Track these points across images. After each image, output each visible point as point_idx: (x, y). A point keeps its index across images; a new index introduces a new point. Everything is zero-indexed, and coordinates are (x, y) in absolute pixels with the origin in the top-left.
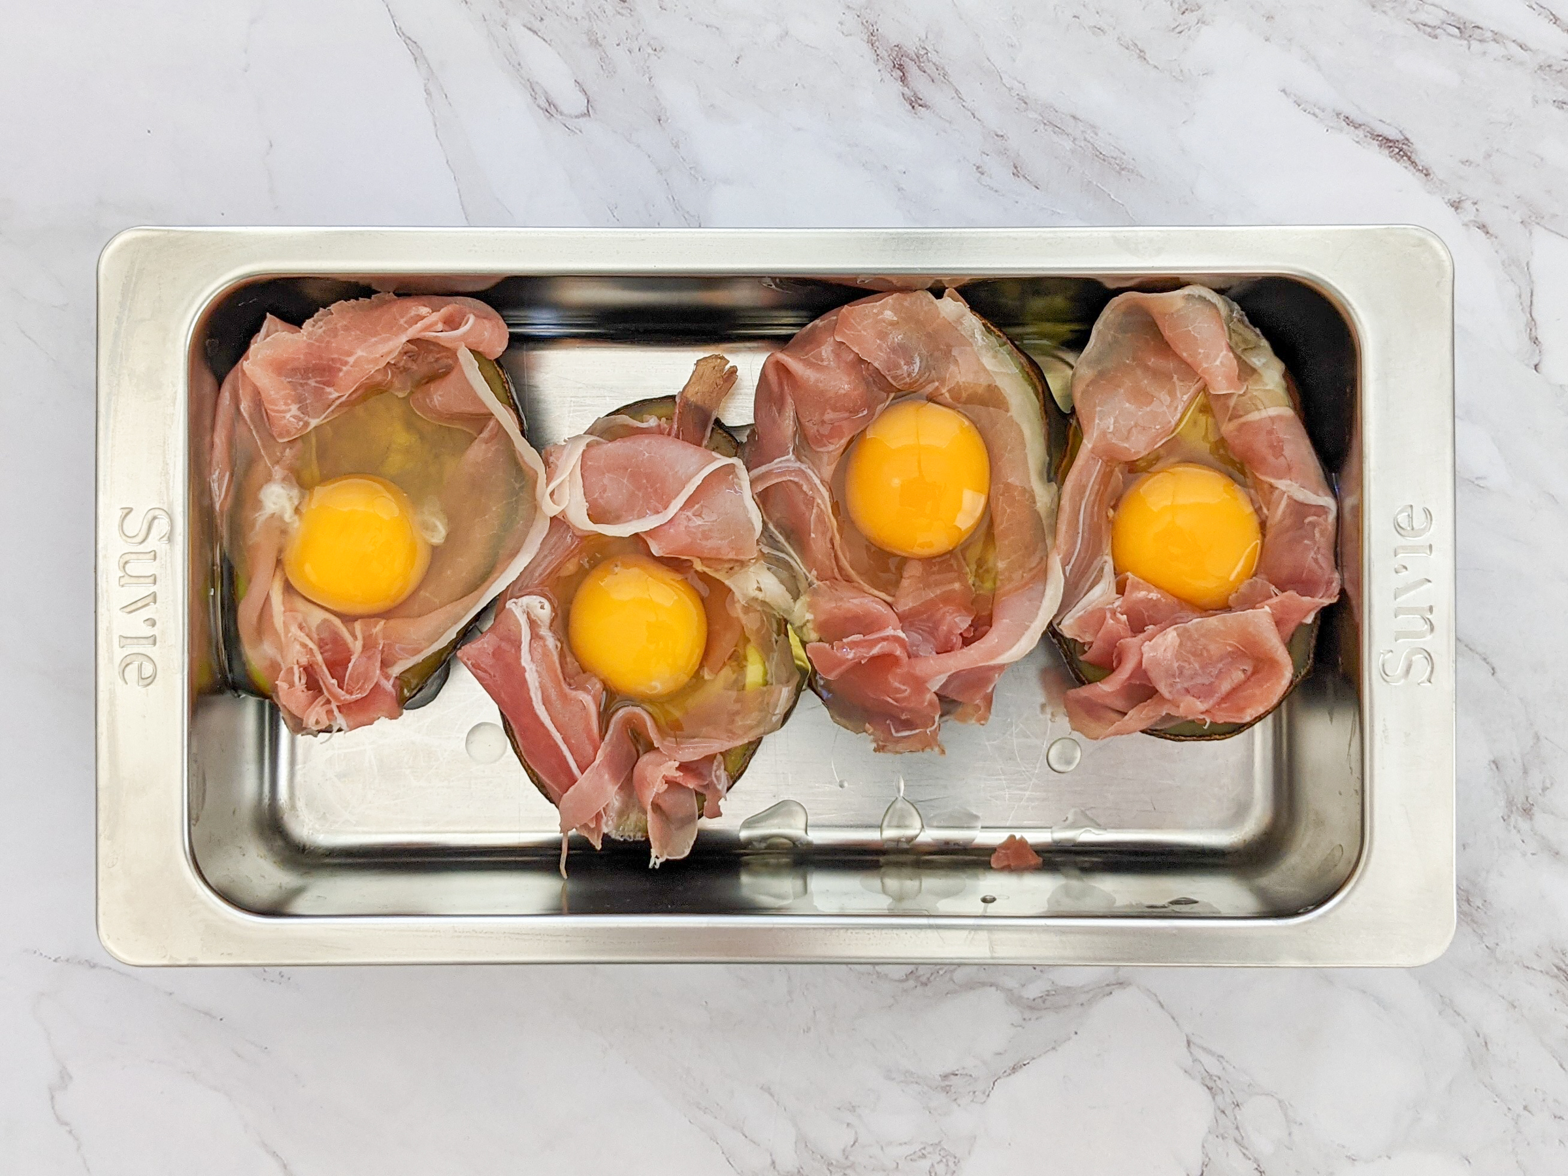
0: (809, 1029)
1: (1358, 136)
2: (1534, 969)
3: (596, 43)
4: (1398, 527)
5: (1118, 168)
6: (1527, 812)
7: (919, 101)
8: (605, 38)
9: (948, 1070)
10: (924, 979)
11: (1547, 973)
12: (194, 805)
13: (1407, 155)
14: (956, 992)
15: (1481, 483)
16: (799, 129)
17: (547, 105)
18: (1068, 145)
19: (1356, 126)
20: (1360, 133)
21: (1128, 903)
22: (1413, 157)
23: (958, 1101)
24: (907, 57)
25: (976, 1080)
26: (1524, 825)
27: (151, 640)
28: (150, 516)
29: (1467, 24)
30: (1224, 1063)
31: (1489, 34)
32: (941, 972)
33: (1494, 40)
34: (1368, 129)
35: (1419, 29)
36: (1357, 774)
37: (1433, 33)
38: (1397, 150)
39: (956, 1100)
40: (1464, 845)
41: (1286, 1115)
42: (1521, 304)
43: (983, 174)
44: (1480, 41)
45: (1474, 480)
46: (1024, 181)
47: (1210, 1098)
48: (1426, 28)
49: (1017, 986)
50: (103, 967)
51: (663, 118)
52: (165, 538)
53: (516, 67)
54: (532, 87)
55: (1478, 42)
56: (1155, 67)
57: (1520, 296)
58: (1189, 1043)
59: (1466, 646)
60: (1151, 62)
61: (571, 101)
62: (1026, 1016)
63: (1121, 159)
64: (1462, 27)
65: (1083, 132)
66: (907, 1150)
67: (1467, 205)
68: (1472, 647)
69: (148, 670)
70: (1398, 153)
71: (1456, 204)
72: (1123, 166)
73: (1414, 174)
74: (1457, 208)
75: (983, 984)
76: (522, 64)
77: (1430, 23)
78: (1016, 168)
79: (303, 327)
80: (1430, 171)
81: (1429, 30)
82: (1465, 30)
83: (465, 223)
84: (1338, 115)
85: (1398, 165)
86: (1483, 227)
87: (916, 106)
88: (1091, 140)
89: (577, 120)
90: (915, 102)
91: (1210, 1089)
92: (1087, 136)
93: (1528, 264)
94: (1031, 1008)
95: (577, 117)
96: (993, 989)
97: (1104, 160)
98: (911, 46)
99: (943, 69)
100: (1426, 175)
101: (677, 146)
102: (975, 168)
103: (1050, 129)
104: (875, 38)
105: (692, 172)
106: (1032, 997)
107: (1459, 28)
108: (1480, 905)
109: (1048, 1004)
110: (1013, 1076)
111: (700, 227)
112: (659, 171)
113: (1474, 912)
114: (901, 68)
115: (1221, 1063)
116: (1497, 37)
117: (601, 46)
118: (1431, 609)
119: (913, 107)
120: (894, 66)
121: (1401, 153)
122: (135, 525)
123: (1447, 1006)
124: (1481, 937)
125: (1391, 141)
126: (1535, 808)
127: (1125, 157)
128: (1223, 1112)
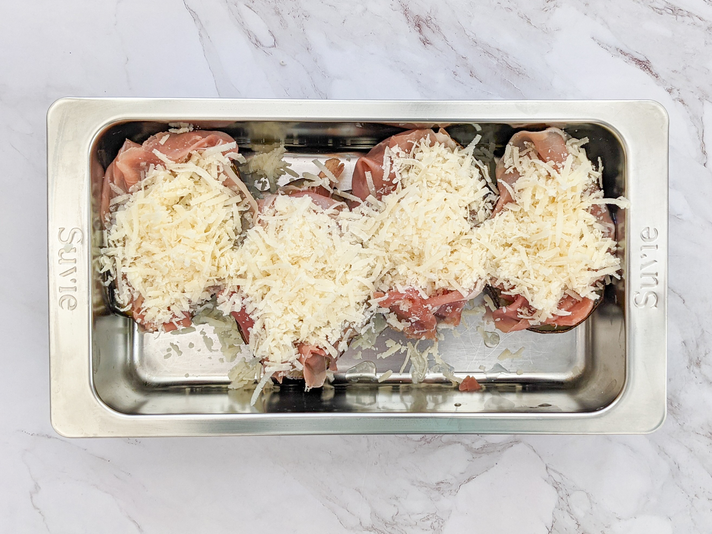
0: (377, 463)
1: (626, 59)
2: (700, 434)
3: (278, 13)
4: (643, 237)
5: (518, 73)
6: (698, 364)
7: (428, 42)
8: (282, 11)
9: (439, 480)
10: (428, 440)
11: (706, 436)
12: (95, 364)
13: (648, 68)
14: (443, 446)
15: (679, 217)
16: (372, 54)
17: (256, 42)
18: (495, 62)
19: (626, 55)
20: (627, 57)
21: (520, 406)
22: (651, 69)
23: (444, 494)
24: (422, 21)
25: (452, 485)
26: (697, 370)
27: (74, 289)
28: (73, 232)
29: (676, 9)
30: (563, 477)
31: (686, 13)
32: (436, 437)
33: (688, 16)
34: (631, 56)
35: (654, 10)
36: (623, 348)
37: (660, 12)
38: (644, 66)
39: (442, 494)
40: (670, 379)
41: (590, 499)
42: (699, 136)
43: (456, 75)
44: (682, 16)
45: (676, 215)
46: (475, 79)
47: (556, 492)
48: (657, 10)
49: (470, 443)
50: (54, 438)
51: (309, 48)
52: (80, 242)
53: (242, 24)
54: (249, 34)
55: (681, 17)
56: (535, 27)
57: (698, 133)
58: (547, 468)
59: (672, 290)
60: (533, 24)
61: (268, 40)
62: (474, 456)
63: (519, 69)
64: (673, 9)
65: (502, 56)
66: (421, 516)
67: (675, 91)
68: (675, 291)
69: (73, 303)
70: (644, 67)
71: (670, 90)
72: (520, 72)
73: (651, 77)
74: (670, 92)
75: (455, 442)
76: (244, 23)
77: (659, 8)
78: (471, 72)
79: (143, 144)
80: (658, 75)
81: (659, 11)
82: (675, 11)
83: (218, 96)
84: (617, 49)
85: (644, 72)
86: (682, 101)
87: (426, 44)
88: (506, 60)
89: (270, 49)
90: (425, 42)
91: (556, 488)
92: (504, 58)
93: (701, 118)
94: (476, 453)
95: (270, 47)
96: (460, 444)
97: (511, 69)
98: (423, 16)
99: (438, 26)
100: (656, 77)
101: (316, 61)
102: (453, 72)
103: (487, 55)
104: (407, 12)
105: (323, 73)
106: (477, 448)
107: (672, 10)
108: (677, 406)
109: (484, 451)
110: (468, 483)
111: (327, 99)
112: (308, 73)
113: (674, 409)
114: (419, 26)
115: (561, 477)
116: (689, 14)
117: (281, 14)
118: (657, 274)
119: (425, 44)
120: (416, 25)
121: (646, 67)
122: (65, 236)
123: (662, 451)
124: (677, 420)
125: (641, 61)
126: (701, 363)
127: (520, 68)
128: (562, 498)
